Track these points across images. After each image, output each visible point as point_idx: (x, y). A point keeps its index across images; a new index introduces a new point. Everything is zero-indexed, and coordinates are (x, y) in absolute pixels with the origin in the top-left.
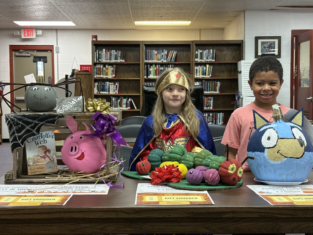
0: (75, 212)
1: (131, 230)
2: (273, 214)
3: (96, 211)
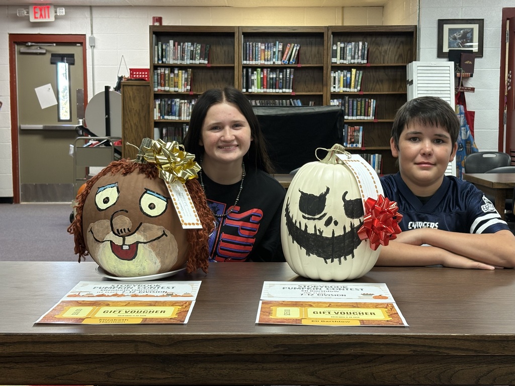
0: (55, 343)
1: (164, 377)
2: (440, 348)
3: (95, 341)
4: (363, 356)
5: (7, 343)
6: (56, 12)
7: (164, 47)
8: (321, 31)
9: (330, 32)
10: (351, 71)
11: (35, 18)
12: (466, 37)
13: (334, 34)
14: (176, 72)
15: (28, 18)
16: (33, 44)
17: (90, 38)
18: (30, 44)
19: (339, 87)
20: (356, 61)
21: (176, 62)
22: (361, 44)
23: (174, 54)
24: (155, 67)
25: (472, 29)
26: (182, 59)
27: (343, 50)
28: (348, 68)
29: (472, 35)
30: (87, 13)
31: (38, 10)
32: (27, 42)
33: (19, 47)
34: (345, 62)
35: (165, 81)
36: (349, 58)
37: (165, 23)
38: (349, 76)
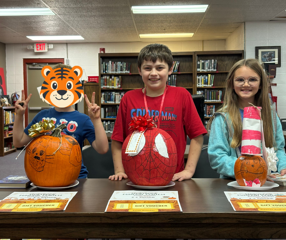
0: (61, 217)
1: (114, 234)
2: (252, 219)
3: (81, 216)
4: (213, 224)
5: (38, 217)
6: (48, 47)
7: (106, 64)
8: (191, 54)
9: (196, 55)
10: (208, 76)
11: (37, 50)
12: (271, 56)
13: (198, 56)
14: (113, 78)
15: (33, 50)
16: (36, 64)
17: (66, 60)
18: (34, 64)
19: (201, 84)
20: (210, 70)
21: (113, 72)
22: (213, 61)
23: (112, 68)
24: (102, 75)
25: (274, 52)
26: (116, 70)
27: (203, 64)
28: (206, 74)
29: (274, 55)
30: (65, 47)
31: (38, 46)
32: (33, 63)
33: (29, 65)
34: (204, 71)
35: (107, 83)
36: (207, 68)
37: (106, 52)
38: (207, 78)
